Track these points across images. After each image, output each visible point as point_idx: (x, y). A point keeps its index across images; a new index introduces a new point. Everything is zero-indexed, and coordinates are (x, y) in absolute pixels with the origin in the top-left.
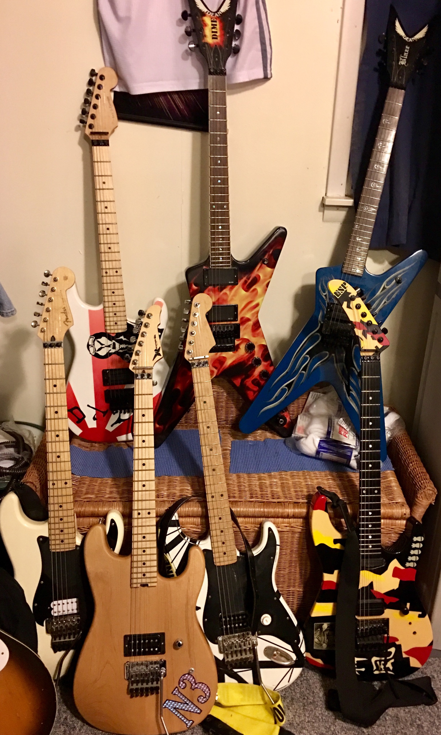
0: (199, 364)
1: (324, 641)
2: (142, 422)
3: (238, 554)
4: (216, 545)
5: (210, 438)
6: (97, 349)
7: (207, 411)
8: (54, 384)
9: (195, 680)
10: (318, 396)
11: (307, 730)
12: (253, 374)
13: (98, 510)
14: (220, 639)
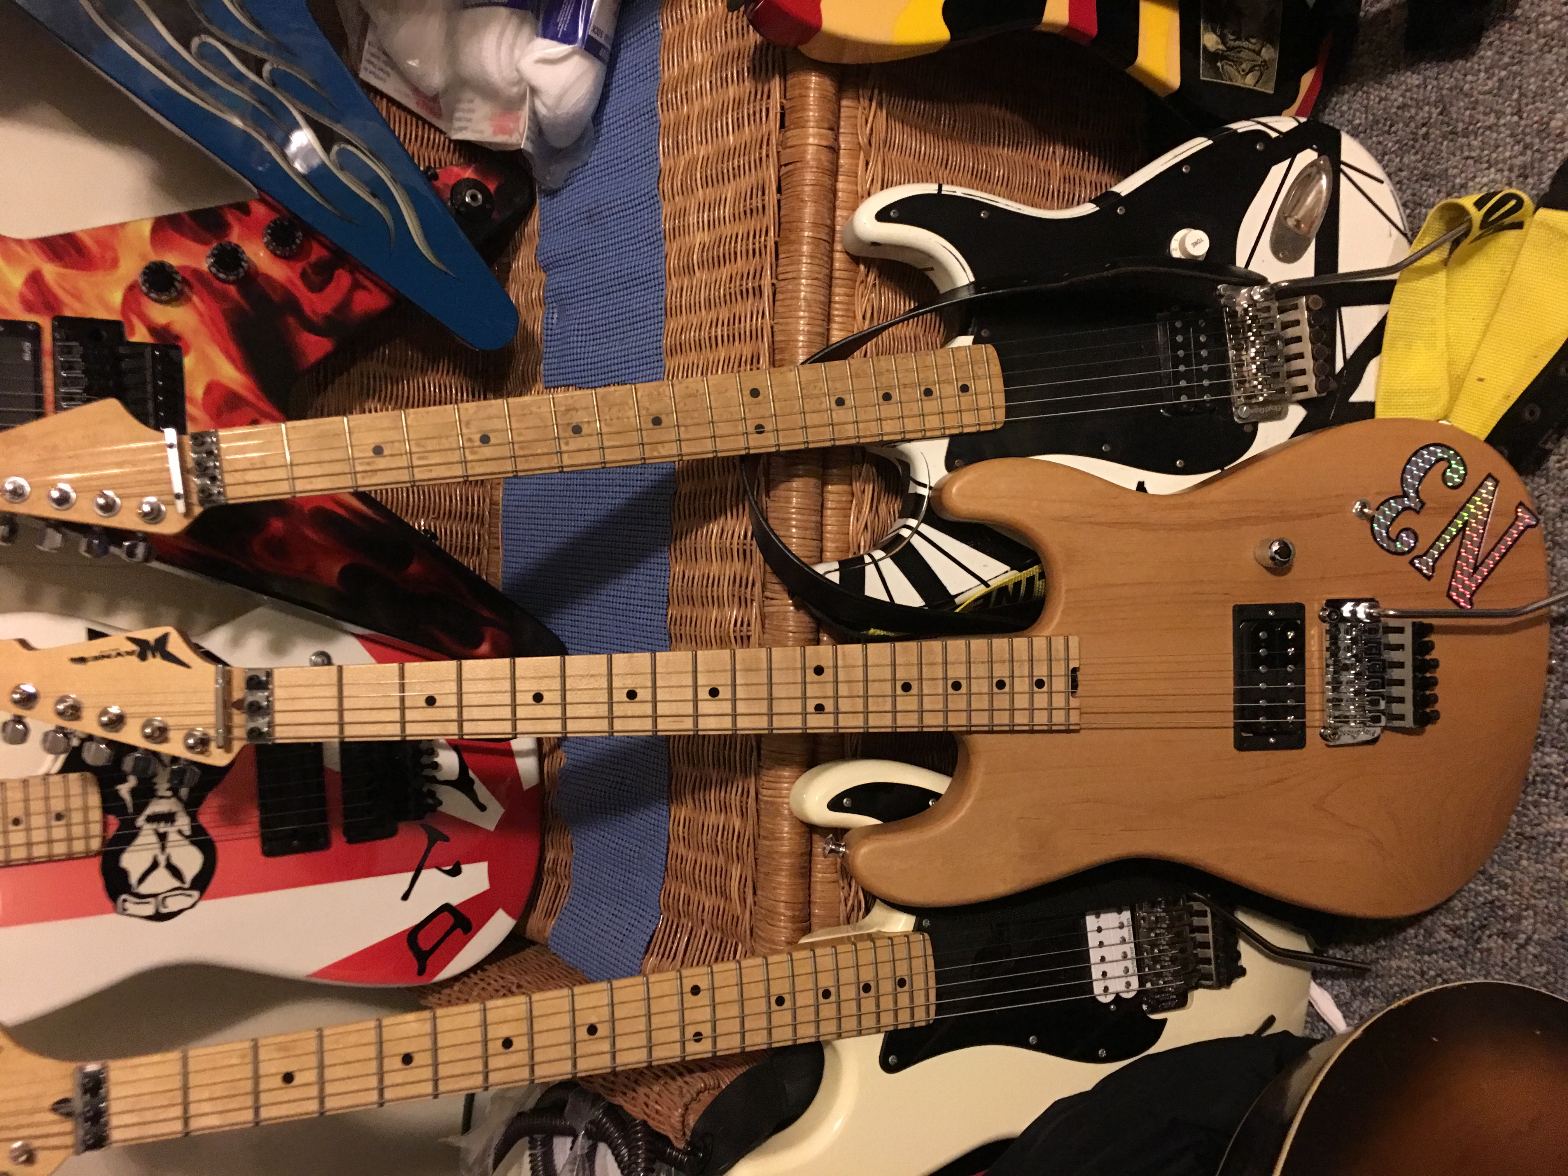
0: (202, 469)
1: (1254, 51)
2: (460, 707)
3: (965, 341)
4: (933, 422)
5: (530, 435)
6: (177, 884)
7: (418, 445)
8: (278, 1081)
9: (1392, 498)
10: (374, 50)
11: (1552, 112)
12: (282, 286)
13: (790, 854)
14: (1243, 411)
